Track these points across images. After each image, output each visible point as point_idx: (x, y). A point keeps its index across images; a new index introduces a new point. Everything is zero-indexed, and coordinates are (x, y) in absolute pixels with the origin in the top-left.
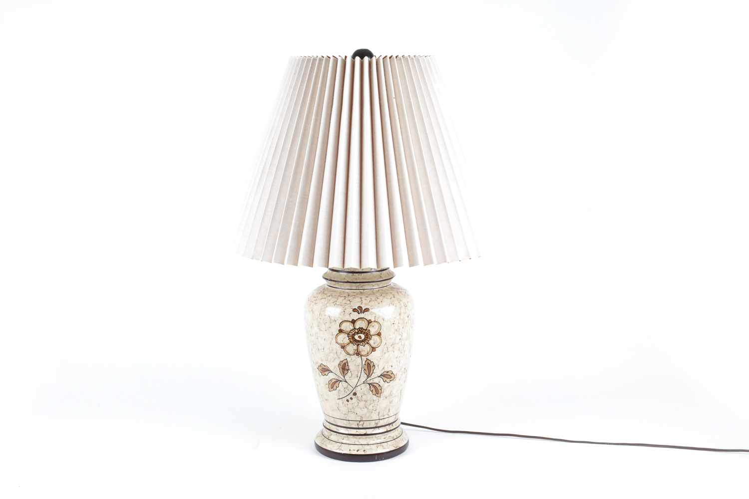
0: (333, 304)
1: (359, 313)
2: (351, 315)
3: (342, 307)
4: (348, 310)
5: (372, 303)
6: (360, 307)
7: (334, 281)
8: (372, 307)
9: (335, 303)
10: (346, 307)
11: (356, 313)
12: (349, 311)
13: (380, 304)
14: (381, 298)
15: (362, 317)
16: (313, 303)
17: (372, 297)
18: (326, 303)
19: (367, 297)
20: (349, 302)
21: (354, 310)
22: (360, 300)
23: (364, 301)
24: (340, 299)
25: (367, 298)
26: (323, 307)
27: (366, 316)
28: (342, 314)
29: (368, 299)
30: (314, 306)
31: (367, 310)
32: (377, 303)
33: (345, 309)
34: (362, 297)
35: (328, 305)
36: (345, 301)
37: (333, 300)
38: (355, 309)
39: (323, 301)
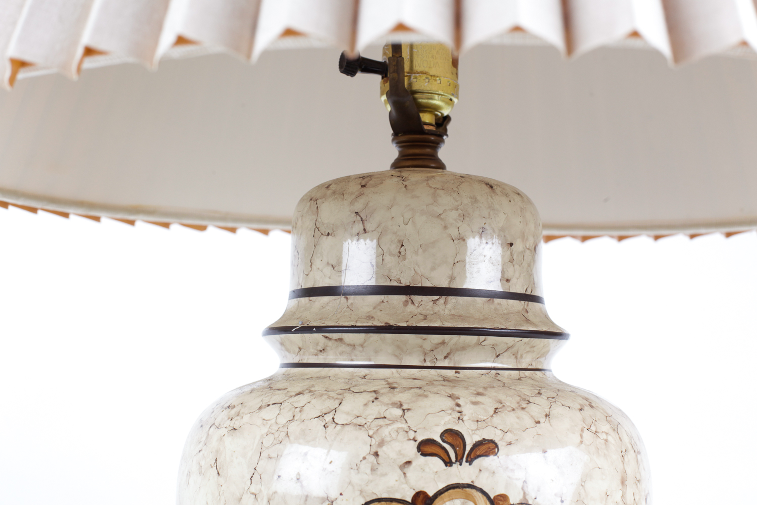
0: (319, 424)
1: (448, 463)
2: (410, 471)
3: (363, 435)
4: (396, 446)
5: (508, 419)
6: (453, 436)
7: (320, 329)
8: (509, 437)
9: (328, 419)
10: (385, 432)
11: (436, 463)
12: (400, 453)
13: (544, 424)
14: (542, 401)
15: (468, 481)
16: (223, 431)
17: (502, 397)
18: (282, 420)
19: (479, 394)
20: (399, 412)
21: (426, 447)
22: (450, 403)
23: (468, 410)
24: (353, 405)
25: (479, 399)
26: (268, 441)
27: (484, 475)
28: (366, 467)
29: (488, 403)
30: (228, 440)
31: (486, 448)
32: (529, 422)
33: (381, 443)
34: (456, 392)
35: (294, 428)
36: (375, 410)
37: (318, 406)
38: (429, 442)
39: (269, 413)
